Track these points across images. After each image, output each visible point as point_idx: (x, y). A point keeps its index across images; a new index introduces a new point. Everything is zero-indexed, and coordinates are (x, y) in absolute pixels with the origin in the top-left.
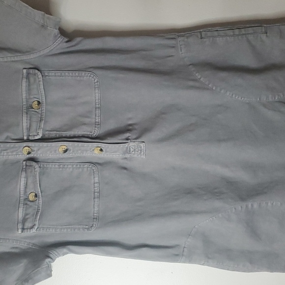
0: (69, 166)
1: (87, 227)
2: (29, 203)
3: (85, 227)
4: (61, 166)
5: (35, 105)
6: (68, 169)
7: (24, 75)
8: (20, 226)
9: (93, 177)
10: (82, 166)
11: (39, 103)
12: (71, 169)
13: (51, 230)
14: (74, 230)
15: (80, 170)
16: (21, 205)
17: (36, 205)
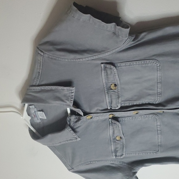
0: (139, 117)
1: (155, 151)
2: (116, 141)
3: (153, 151)
4: (134, 118)
5: (113, 87)
6: (138, 119)
7: (102, 68)
8: (114, 154)
9: (156, 122)
10: (148, 116)
11: (115, 85)
12: (141, 119)
13: (133, 154)
14: (147, 154)
15: (147, 118)
16: (112, 143)
17: (121, 142)
